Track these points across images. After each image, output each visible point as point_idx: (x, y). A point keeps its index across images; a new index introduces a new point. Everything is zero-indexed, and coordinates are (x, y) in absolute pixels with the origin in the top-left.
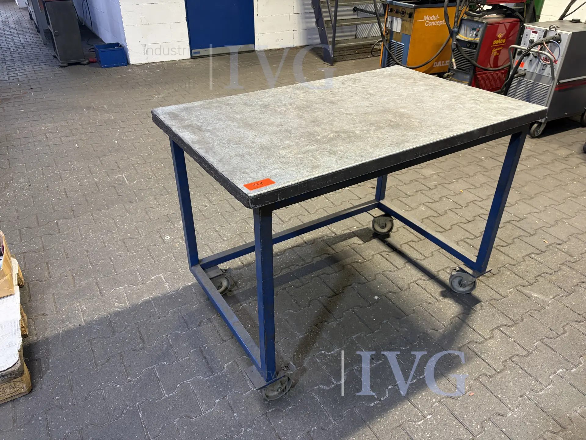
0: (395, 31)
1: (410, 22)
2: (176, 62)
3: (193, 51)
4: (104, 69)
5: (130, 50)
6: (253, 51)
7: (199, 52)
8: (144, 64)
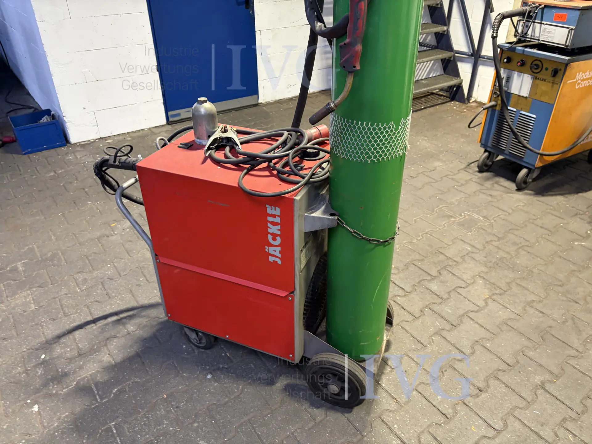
0: (517, 93)
1: (553, 83)
2: (144, 132)
3: (170, 113)
4: (26, 156)
5: (69, 122)
6: (257, 105)
7: (179, 115)
8: (94, 141)
